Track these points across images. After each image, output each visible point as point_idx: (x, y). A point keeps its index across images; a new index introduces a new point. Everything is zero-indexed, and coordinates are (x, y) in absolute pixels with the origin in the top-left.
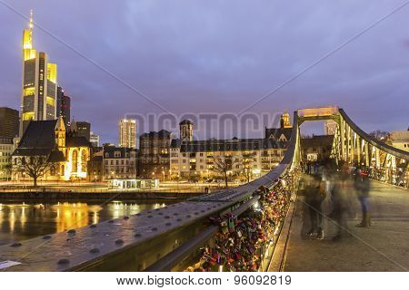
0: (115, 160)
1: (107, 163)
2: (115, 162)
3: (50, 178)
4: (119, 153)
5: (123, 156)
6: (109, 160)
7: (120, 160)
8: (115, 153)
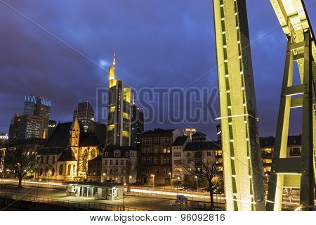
0: (114, 160)
1: (106, 164)
2: (114, 162)
3: (59, 177)
4: (118, 152)
5: (123, 156)
6: (109, 160)
7: (120, 160)
8: (115, 152)
